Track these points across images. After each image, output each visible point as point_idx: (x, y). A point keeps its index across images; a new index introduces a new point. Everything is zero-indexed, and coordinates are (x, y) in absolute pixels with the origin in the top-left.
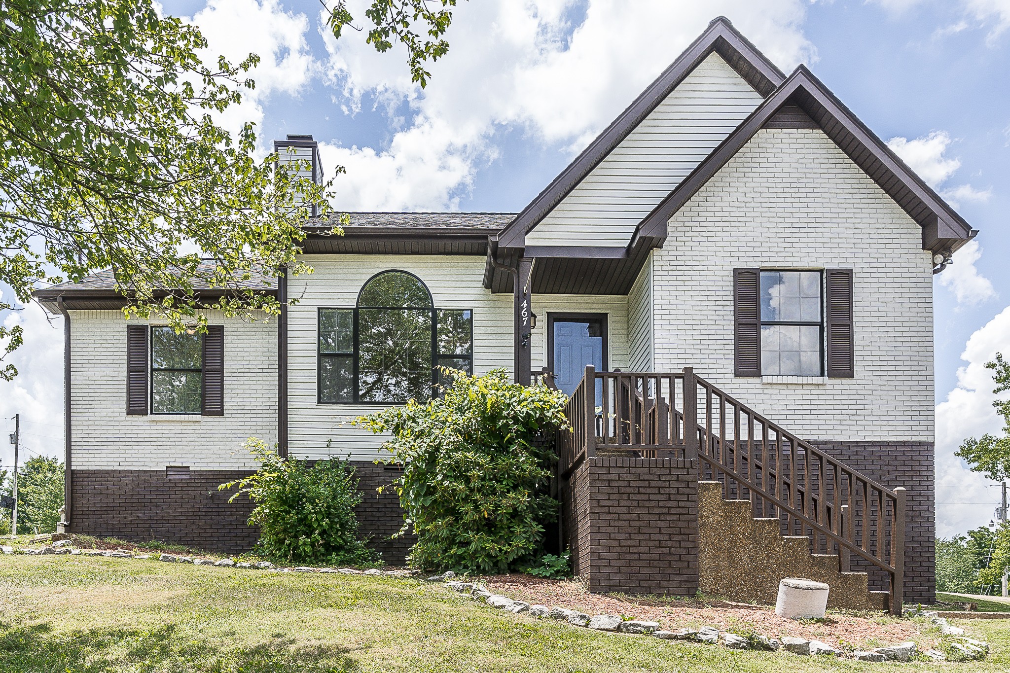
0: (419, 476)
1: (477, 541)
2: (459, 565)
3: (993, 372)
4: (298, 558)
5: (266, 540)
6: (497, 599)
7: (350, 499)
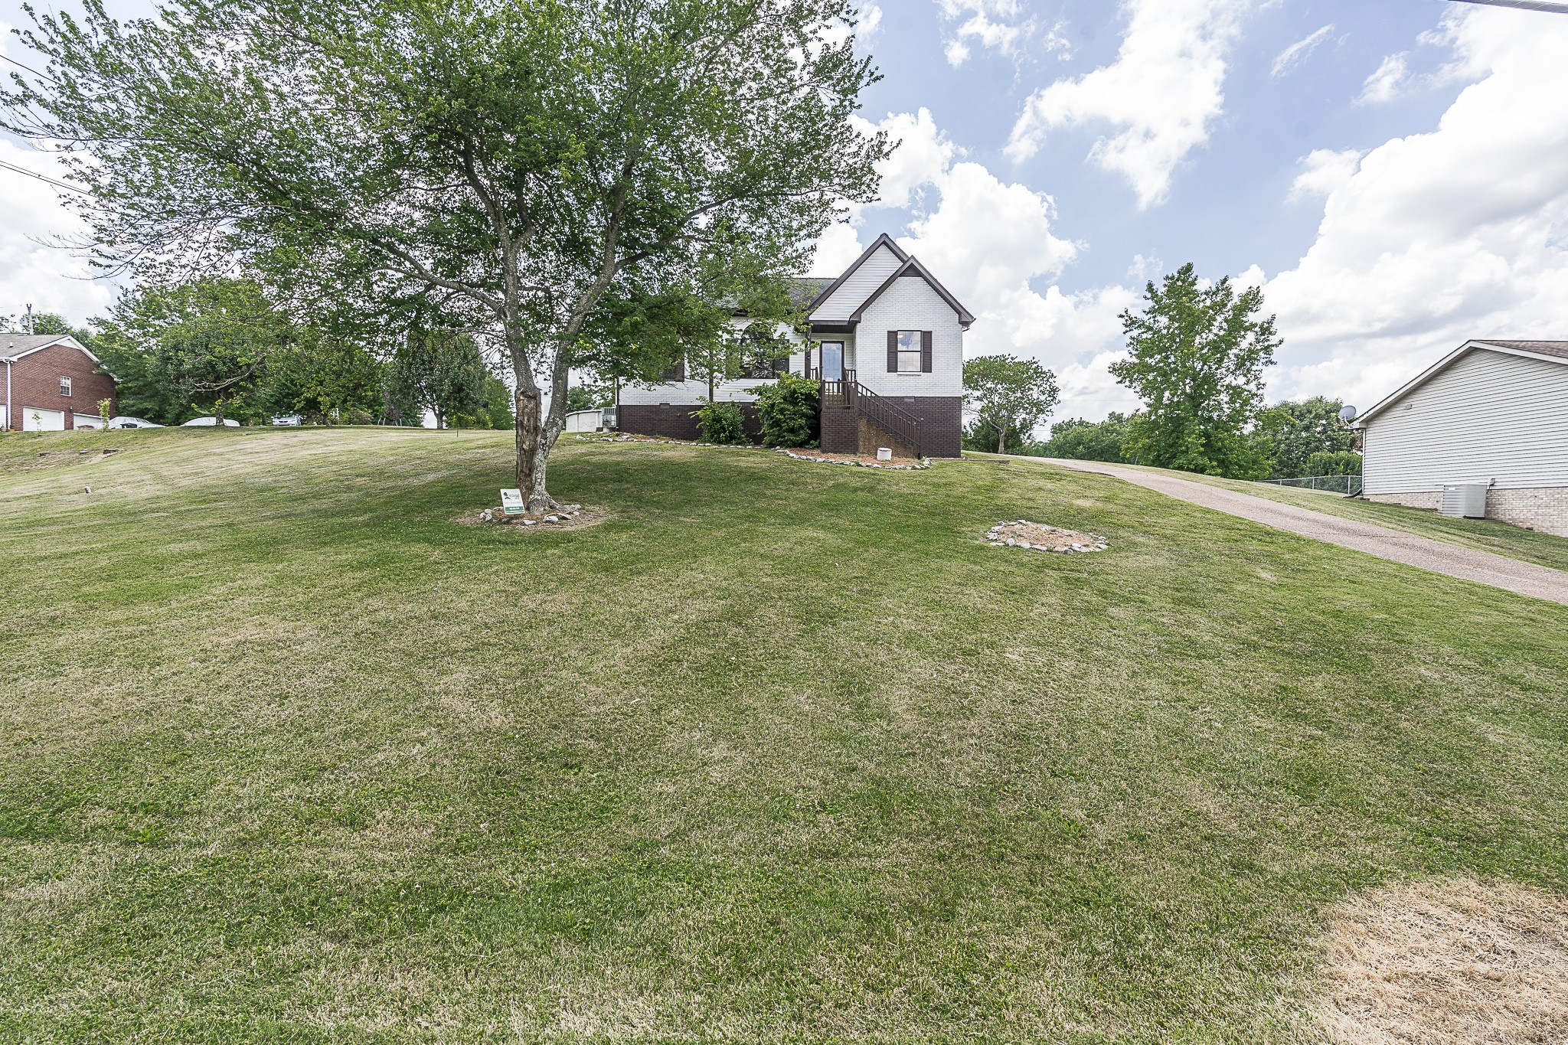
0: (767, 412)
1: (789, 436)
2: (781, 444)
3: (1123, 321)
4: (720, 442)
5: (706, 435)
6: (791, 455)
7: (740, 418)
